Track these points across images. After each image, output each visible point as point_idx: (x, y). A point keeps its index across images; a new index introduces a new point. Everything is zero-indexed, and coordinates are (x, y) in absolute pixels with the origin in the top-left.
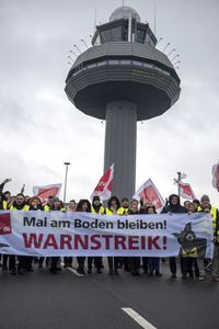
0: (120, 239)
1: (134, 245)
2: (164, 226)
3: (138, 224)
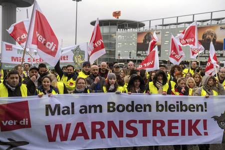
0: (159, 125)
1: (174, 131)
2: (204, 109)
3: (178, 105)
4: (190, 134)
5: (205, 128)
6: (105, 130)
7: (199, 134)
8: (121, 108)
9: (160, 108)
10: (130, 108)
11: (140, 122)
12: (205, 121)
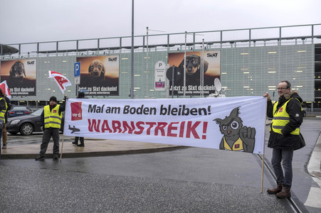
0: (161, 126)
1: (173, 132)
2: (208, 112)
3: (180, 109)
4: (188, 136)
5: (205, 131)
6: (122, 128)
7: (196, 136)
8: (133, 111)
9: (164, 111)
10: (139, 111)
11: (147, 123)
12: (205, 124)
